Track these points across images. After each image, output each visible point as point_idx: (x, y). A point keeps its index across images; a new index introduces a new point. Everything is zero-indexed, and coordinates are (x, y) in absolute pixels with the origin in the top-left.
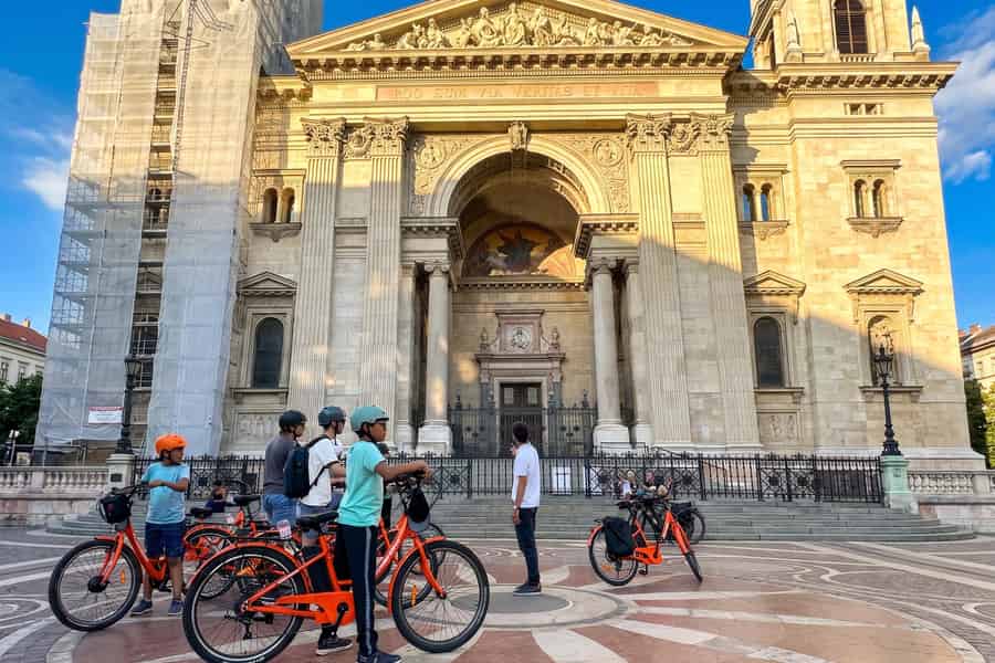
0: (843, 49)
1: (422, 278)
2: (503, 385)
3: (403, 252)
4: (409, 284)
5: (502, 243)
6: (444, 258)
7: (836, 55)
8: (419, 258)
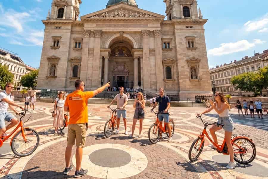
0: (185, 16)
1: (103, 59)
2: (117, 77)
3: (100, 54)
4: (101, 60)
5: (118, 50)
6: (107, 55)
7: (183, 17)
8: (103, 55)
